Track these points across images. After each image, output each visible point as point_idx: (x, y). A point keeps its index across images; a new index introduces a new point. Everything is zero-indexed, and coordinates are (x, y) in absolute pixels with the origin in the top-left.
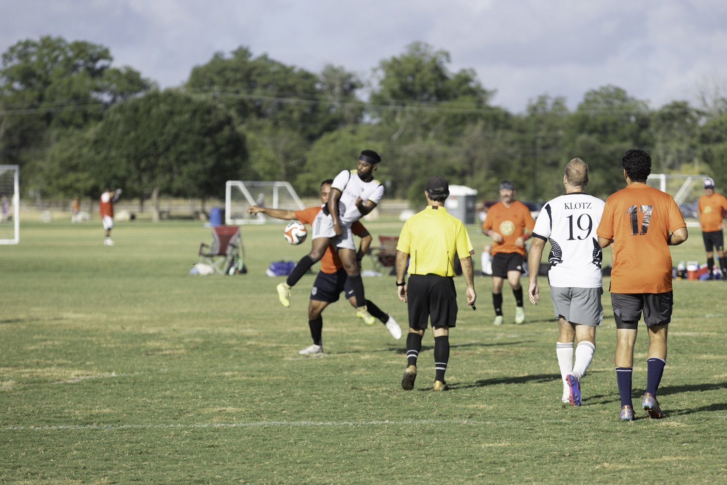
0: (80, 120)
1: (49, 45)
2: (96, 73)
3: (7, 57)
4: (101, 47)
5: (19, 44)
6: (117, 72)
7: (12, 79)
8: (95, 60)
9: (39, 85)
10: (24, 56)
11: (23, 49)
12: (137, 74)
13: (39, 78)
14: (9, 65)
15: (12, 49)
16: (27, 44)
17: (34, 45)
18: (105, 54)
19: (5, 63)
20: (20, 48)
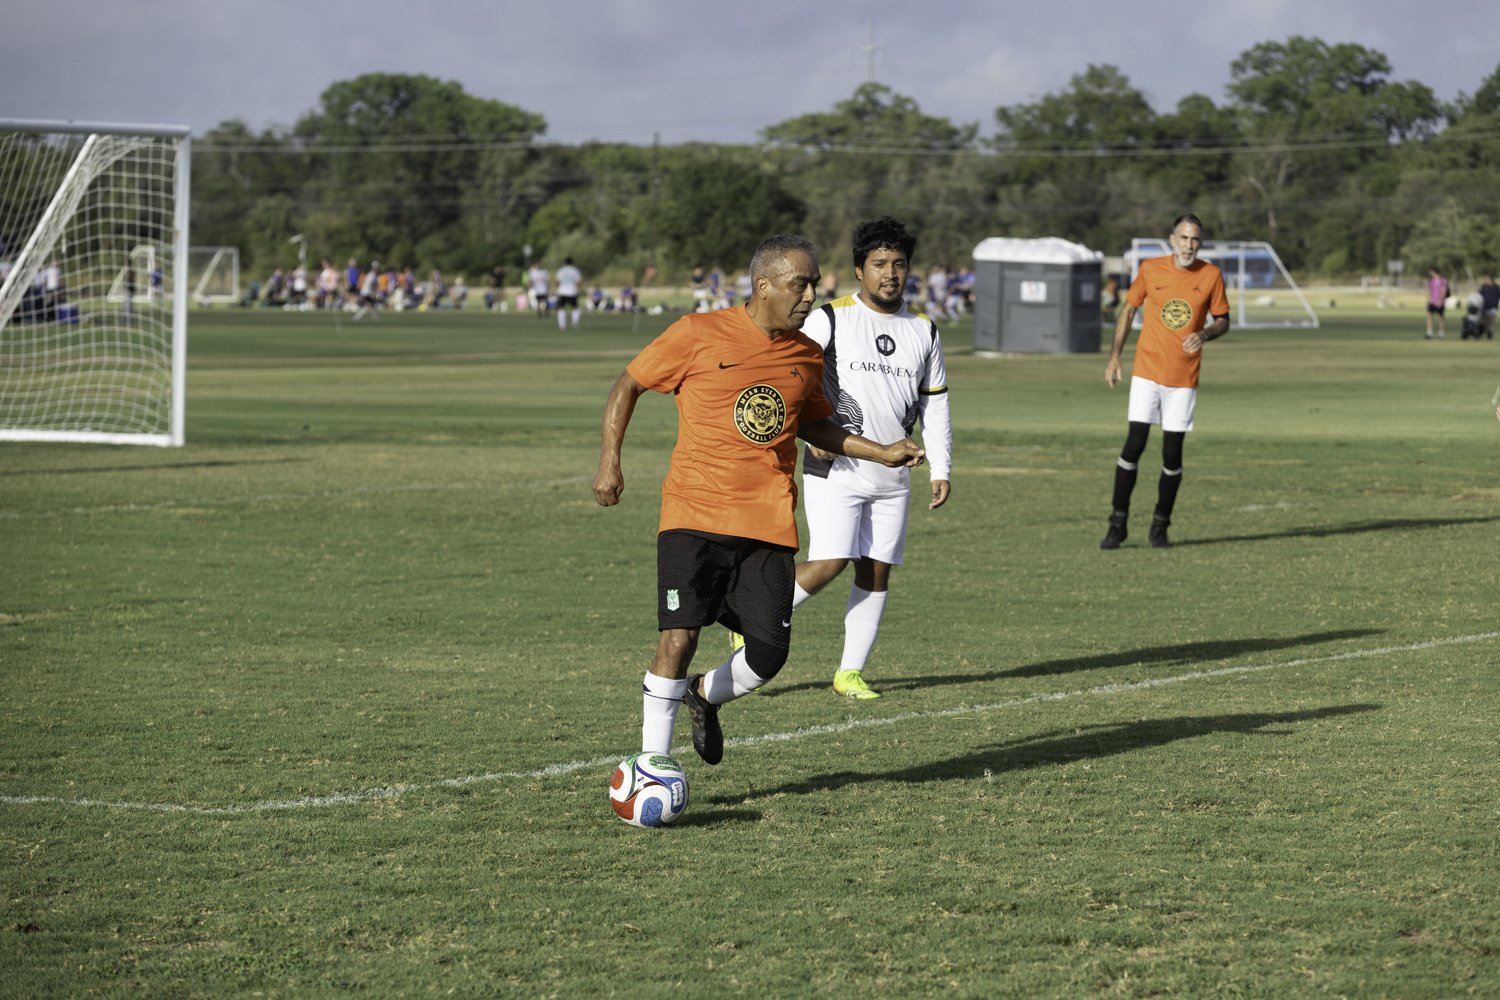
0: (1355, 160)
1: (1300, 49)
2: (1367, 89)
3: (1237, 67)
4: (1374, 52)
5: (1259, 47)
6: (1398, 88)
7: (1249, 97)
8: (1364, 72)
9: (1292, 107)
10: (1262, 64)
11: (1261, 57)
12: (1428, 92)
13: (1294, 98)
14: (1244, 76)
15: (1246, 55)
16: (1269, 48)
17: (1278, 48)
18: (1378, 63)
19: (1234, 75)
20: (1258, 54)
